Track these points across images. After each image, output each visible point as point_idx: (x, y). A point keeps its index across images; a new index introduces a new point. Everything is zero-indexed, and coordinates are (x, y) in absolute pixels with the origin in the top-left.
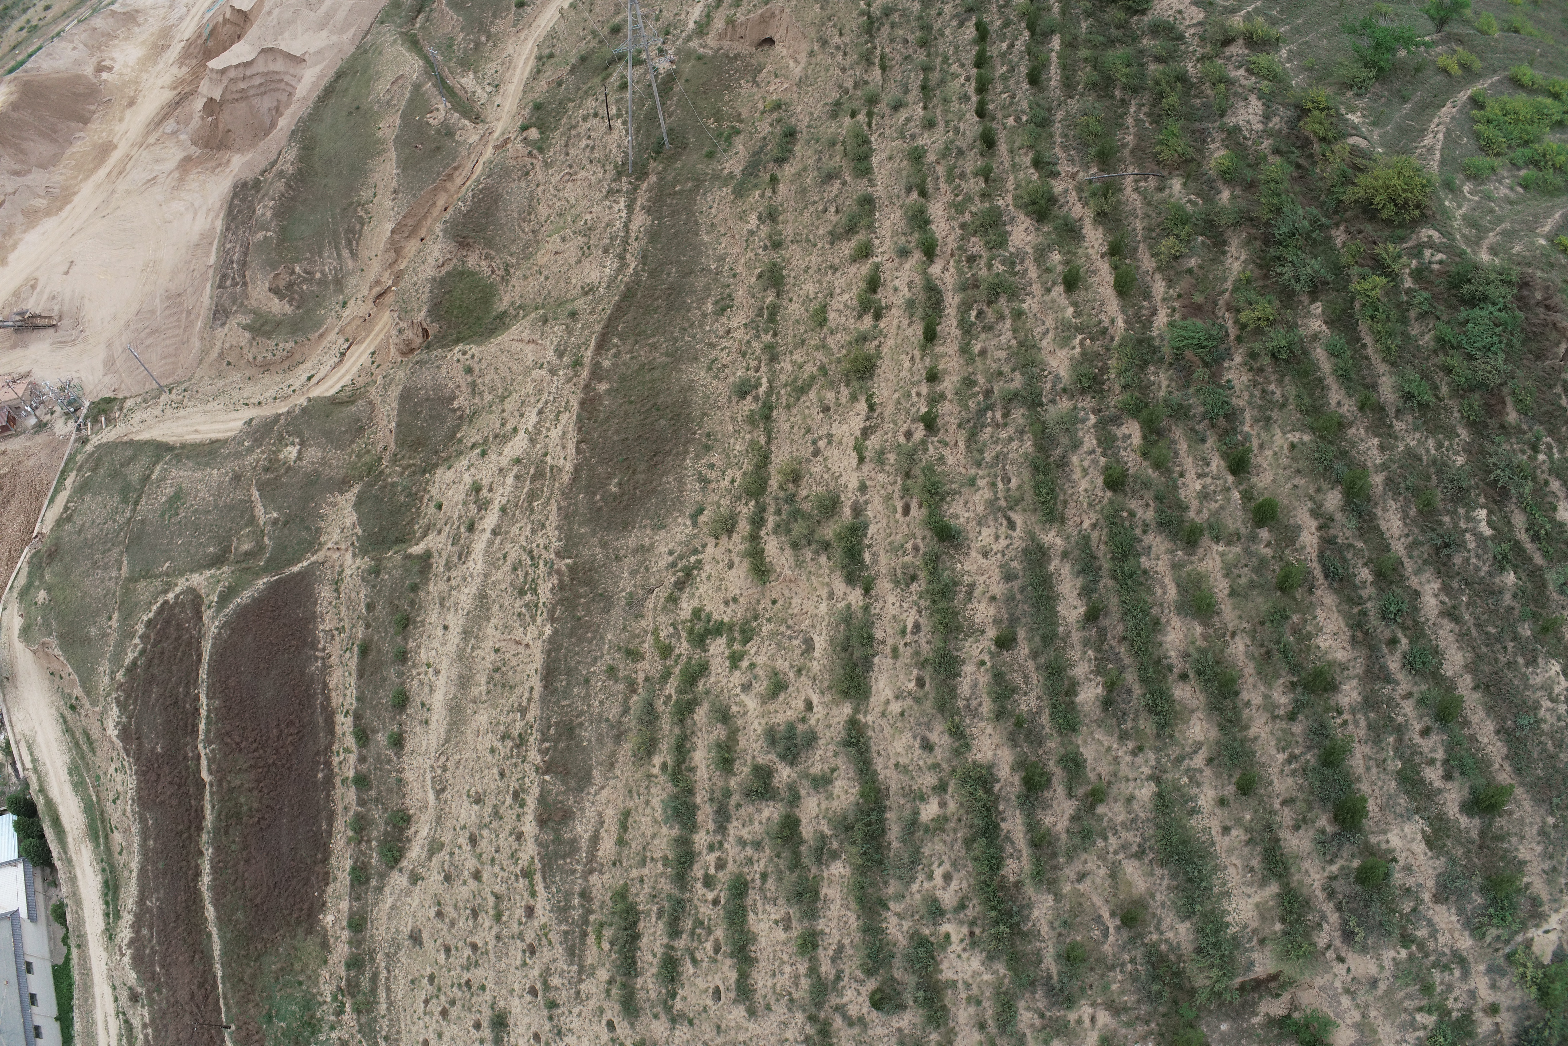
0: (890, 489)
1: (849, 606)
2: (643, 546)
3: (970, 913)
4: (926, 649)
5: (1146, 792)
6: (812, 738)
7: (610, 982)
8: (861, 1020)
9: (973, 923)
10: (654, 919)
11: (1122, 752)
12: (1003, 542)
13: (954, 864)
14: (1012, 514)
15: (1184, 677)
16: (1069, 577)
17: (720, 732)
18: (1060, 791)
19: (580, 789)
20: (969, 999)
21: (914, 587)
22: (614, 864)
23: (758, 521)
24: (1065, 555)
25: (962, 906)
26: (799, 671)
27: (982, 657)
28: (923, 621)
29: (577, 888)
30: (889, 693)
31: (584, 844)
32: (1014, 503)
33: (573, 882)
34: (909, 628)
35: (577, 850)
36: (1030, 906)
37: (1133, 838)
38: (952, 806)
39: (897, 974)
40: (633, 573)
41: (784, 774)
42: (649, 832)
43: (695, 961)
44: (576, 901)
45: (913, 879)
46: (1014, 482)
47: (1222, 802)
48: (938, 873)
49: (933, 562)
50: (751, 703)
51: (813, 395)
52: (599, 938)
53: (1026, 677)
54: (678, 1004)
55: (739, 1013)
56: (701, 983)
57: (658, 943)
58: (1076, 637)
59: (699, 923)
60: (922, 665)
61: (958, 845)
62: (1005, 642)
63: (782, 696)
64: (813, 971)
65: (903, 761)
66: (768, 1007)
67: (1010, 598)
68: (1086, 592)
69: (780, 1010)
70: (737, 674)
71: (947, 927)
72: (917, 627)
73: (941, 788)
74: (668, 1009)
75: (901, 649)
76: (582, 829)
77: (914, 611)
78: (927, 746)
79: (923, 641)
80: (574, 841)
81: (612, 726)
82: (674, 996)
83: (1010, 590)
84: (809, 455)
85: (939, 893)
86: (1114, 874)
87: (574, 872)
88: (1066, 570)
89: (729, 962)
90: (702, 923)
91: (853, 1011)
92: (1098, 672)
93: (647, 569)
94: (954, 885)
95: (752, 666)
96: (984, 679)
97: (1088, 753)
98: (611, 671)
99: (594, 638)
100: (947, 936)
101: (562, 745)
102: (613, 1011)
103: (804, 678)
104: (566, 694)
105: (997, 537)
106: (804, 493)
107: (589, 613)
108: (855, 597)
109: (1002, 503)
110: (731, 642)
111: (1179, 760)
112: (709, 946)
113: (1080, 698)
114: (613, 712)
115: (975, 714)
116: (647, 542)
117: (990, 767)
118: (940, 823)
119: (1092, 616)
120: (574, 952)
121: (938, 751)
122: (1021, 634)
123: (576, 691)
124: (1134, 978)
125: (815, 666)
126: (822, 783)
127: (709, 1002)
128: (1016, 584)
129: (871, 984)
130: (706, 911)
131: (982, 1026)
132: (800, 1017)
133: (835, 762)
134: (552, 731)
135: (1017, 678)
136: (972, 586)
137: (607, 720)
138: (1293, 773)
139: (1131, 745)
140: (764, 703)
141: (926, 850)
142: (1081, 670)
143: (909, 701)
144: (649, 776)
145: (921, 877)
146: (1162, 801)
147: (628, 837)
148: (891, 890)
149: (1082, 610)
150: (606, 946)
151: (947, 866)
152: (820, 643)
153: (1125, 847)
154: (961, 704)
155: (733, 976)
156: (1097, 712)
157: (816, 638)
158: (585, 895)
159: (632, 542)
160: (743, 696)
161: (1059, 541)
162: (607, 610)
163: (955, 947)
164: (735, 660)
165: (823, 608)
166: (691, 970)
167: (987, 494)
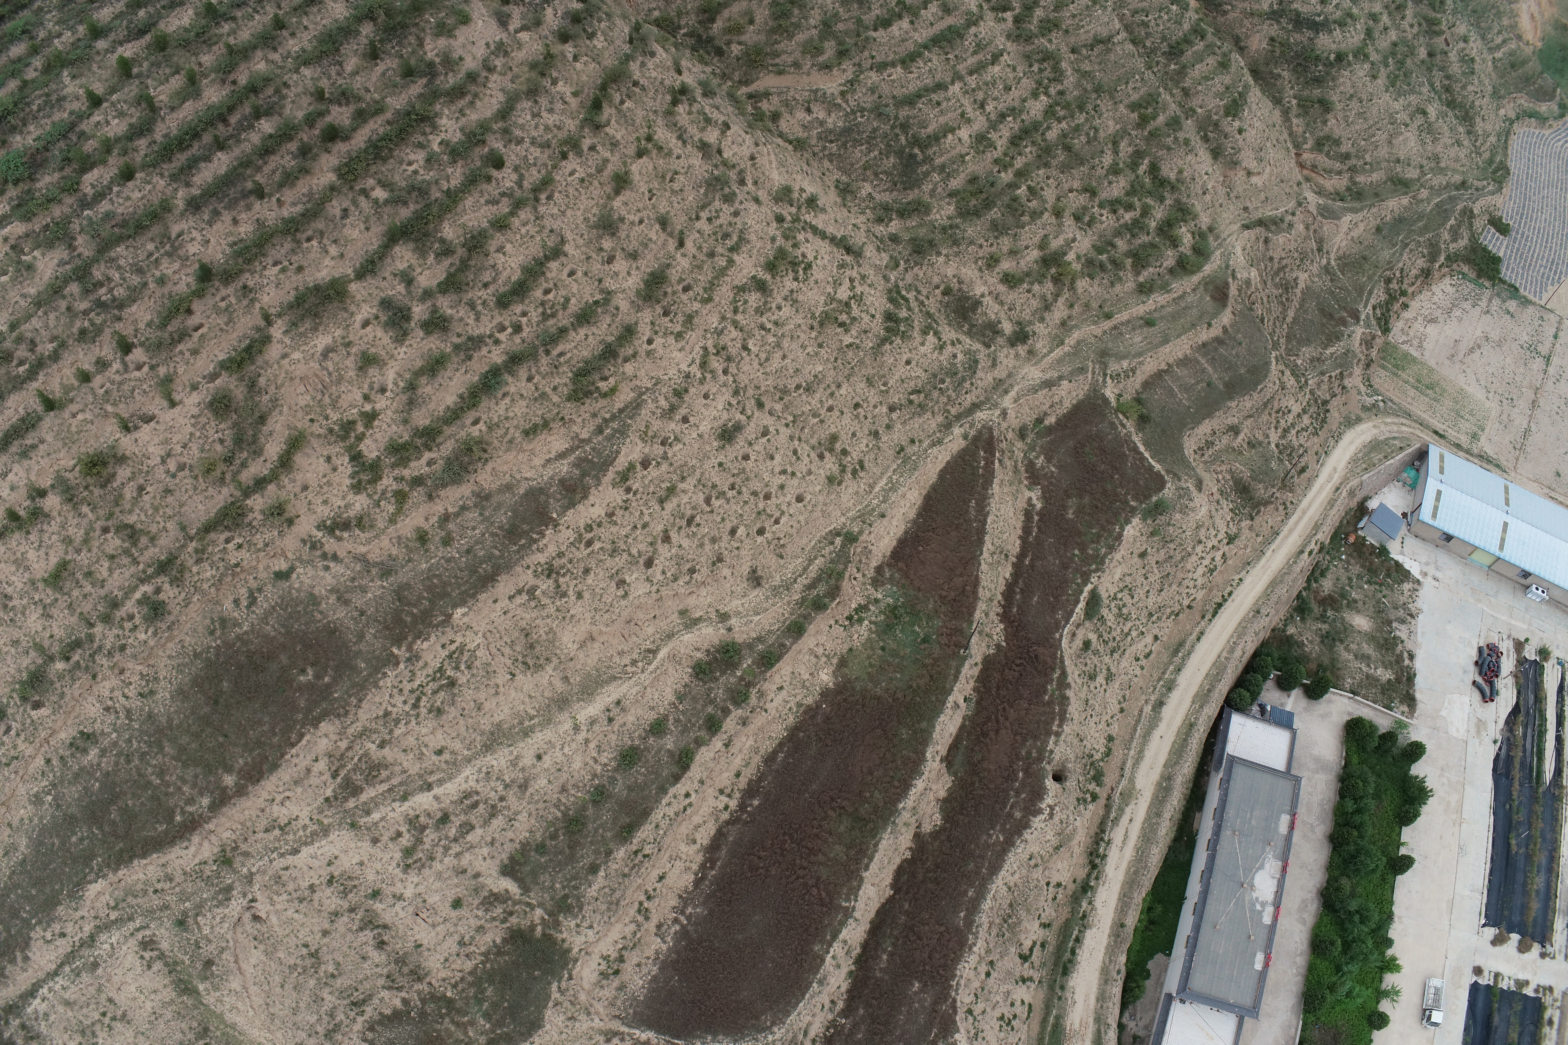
0: (187, 354)
1: (286, 332)
2: (339, 599)
3: (421, 139)
4: (288, 246)
5: (306, 72)
6: (386, 304)
7: (626, 360)
8: (516, 169)
9: (424, 134)
10: (569, 355)
11: (291, 94)
12: (195, 233)
13: (401, 163)
14: (173, 236)
15: (234, 82)
16: (201, 175)
17: (426, 388)
18: (328, 119)
19: (541, 491)
20: (464, 115)
21: (251, 284)
22: (562, 419)
23: (260, 483)
24: (188, 185)
25: (421, 146)
26: (349, 344)
27: (275, 207)
28: (270, 261)
29: (600, 438)
30: (327, 261)
31: (571, 458)
32: (165, 237)
33: (599, 443)
34: (279, 267)
35: (579, 458)
36: (398, 112)
37: (333, 70)
38: (371, 182)
39: (478, 164)
40: (364, 590)
41: (419, 311)
42: (524, 403)
43: (567, 300)
44: (608, 431)
45: (424, 181)
46: (150, 247)
47: (293, 35)
48: (411, 168)
49: (228, 277)
50: (390, 375)
51: (132, 519)
52: (613, 391)
53: (274, 172)
54: (598, 297)
55: (568, 248)
56: (575, 288)
57: (578, 338)
58: (237, 152)
59: (545, 317)
60: (298, 242)
61: (390, 167)
62: (260, 193)
63: (373, 350)
64: (512, 214)
65: (362, 226)
66: (552, 231)
67: (229, 207)
68: (207, 159)
69: (548, 223)
70: (378, 406)
71: (436, 147)
72: (275, 264)
73: (365, 193)
74: (607, 301)
75: (295, 265)
76: (564, 467)
77: (266, 273)
78: (345, 213)
79: (283, 251)
80: (576, 465)
81: (483, 508)
82: (596, 303)
83: (225, 208)
84: (187, 472)
85: (422, 163)
86: (355, 73)
87: (593, 449)
88: (198, 180)
89: (549, 275)
90: (543, 314)
91: (514, 177)
92: (251, 127)
93: (353, 579)
94: (412, 157)
95: (366, 398)
96: (288, 195)
97: (300, 115)
98: (447, 541)
99: (435, 576)
100: (440, 143)
101: (525, 527)
102: (640, 344)
103: (351, 337)
104: (489, 557)
105: (192, 239)
106: (219, 448)
107: (420, 598)
108: (277, 331)
109: (168, 247)
110: (360, 438)
111: (280, 67)
112: (551, 296)
113: (270, 131)
114: (473, 515)
115: (310, 195)
116: (333, 599)
117: (338, 170)
118: (383, 184)
119: (220, 145)
120: (635, 406)
121: (344, 206)
122: (249, 185)
123: (482, 553)
124: (400, 43)
125: (339, 332)
126: (408, 279)
127: (579, 274)
128: (220, 207)
129: (495, 173)
130: (535, 315)
131: (472, 103)
132: (542, 209)
133: (390, 278)
134: (523, 541)
135: (277, 177)
136: (231, 245)
137: (481, 514)
138: (263, 8)
139: (285, 91)
140: (386, 364)
141: (404, 184)
142: (255, 138)
143: (325, 241)
144: (490, 428)
145: (419, 178)
146: (306, 63)
147: (538, 420)
148: (438, 195)
149: (219, 154)
150: (612, 381)
151: (404, 167)
152: (322, 341)
153: (339, 74)
154: (309, 206)
155: (554, 265)
156: (276, 118)
157: (320, 348)
158: (600, 430)
159: (341, 613)
160: (390, 386)
161: (180, 194)
162: (407, 586)
163: (443, 135)
164: (370, 418)
165: (296, 355)
166: (573, 301)
167: (165, 262)
